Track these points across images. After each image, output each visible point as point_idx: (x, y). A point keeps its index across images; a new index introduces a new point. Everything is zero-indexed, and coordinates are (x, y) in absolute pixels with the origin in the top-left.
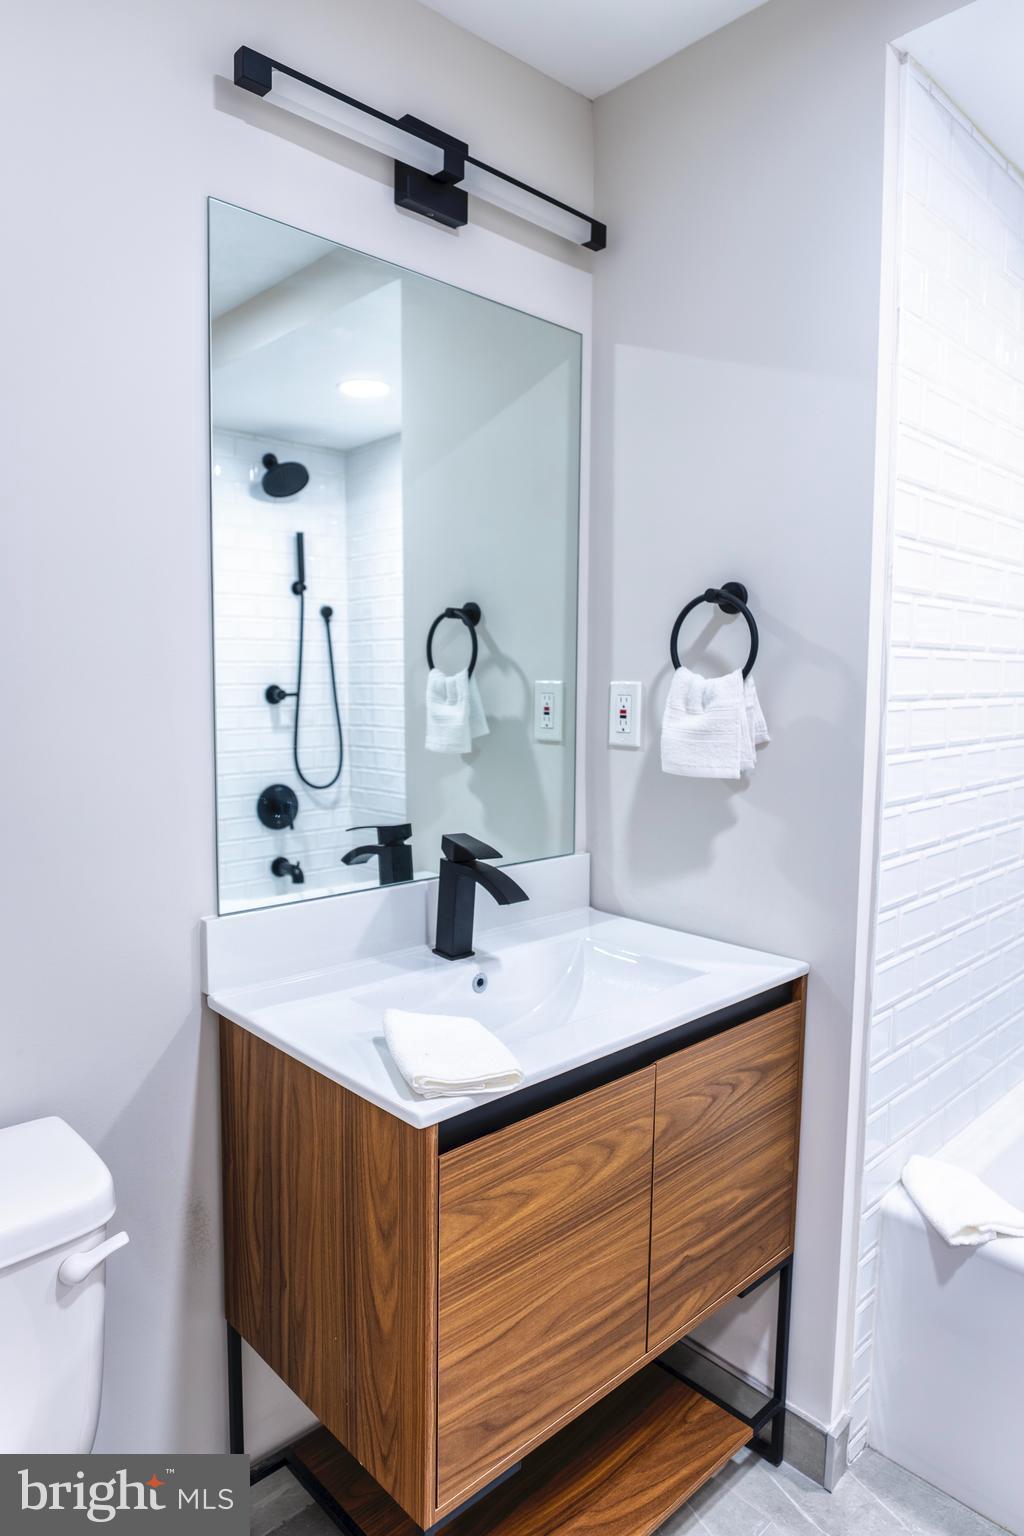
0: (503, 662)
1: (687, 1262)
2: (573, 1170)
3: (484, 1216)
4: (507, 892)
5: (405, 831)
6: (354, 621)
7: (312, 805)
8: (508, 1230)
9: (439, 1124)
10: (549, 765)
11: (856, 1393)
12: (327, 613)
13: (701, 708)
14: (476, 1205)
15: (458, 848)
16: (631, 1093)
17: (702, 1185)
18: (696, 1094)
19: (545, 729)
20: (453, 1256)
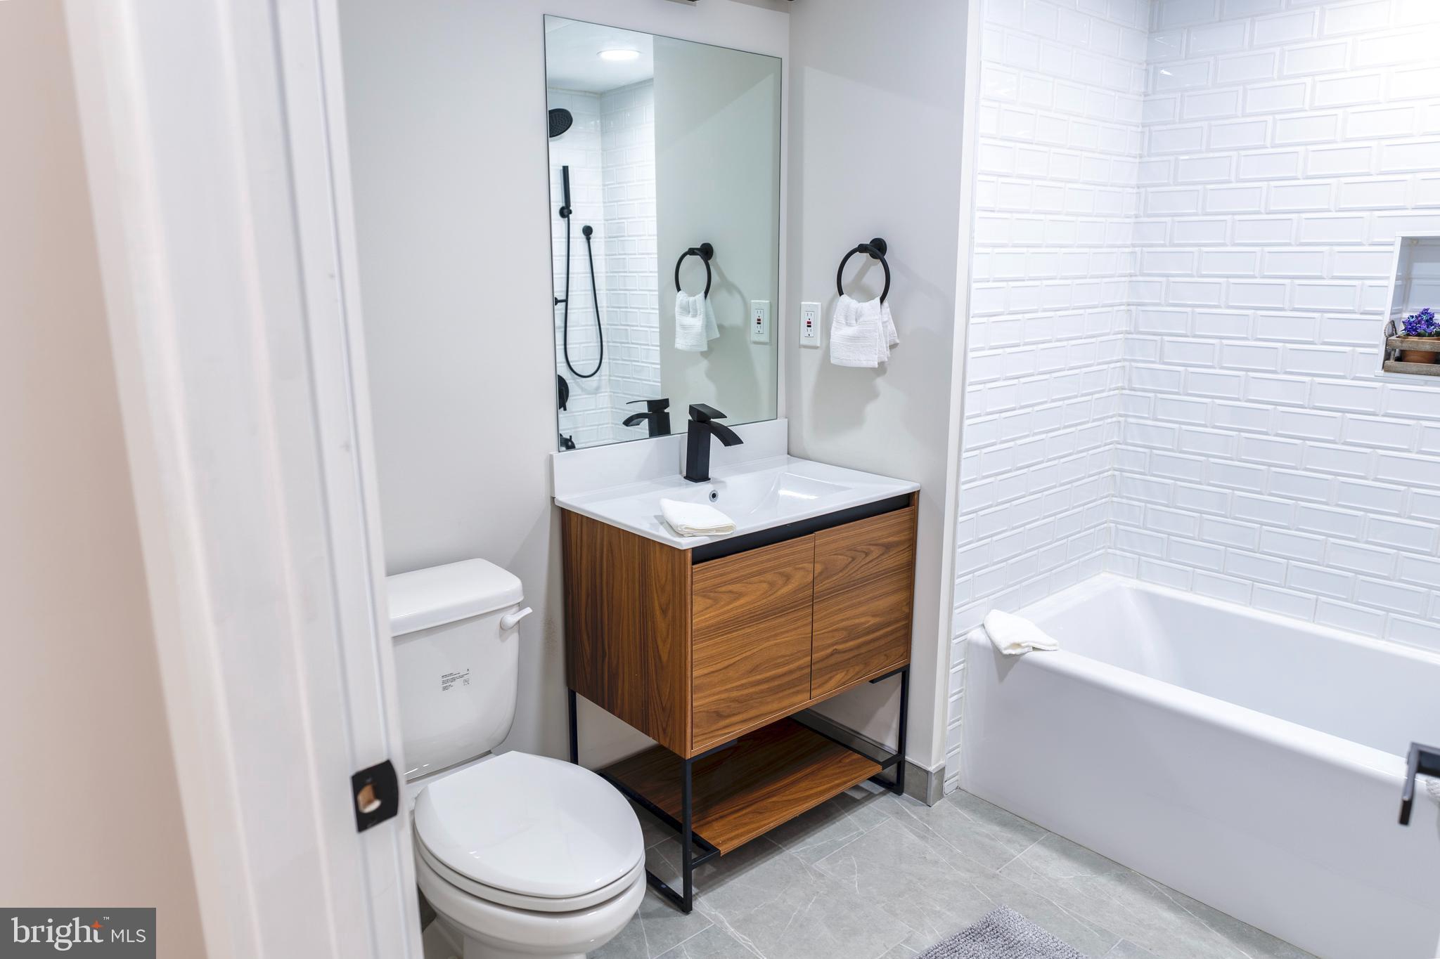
0: (730, 287)
1: (836, 653)
2: (765, 586)
3: (716, 601)
4: (730, 439)
5: (665, 403)
6: (610, 237)
7: (579, 392)
8: (728, 611)
9: (692, 548)
10: (761, 358)
11: (950, 752)
12: (588, 231)
13: (854, 322)
14: (712, 595)
15: (699, 412)
16: (799, 548)
17: (845, 609)
18: (841, 555)
19: (758, 334)
20: (700, 619)
